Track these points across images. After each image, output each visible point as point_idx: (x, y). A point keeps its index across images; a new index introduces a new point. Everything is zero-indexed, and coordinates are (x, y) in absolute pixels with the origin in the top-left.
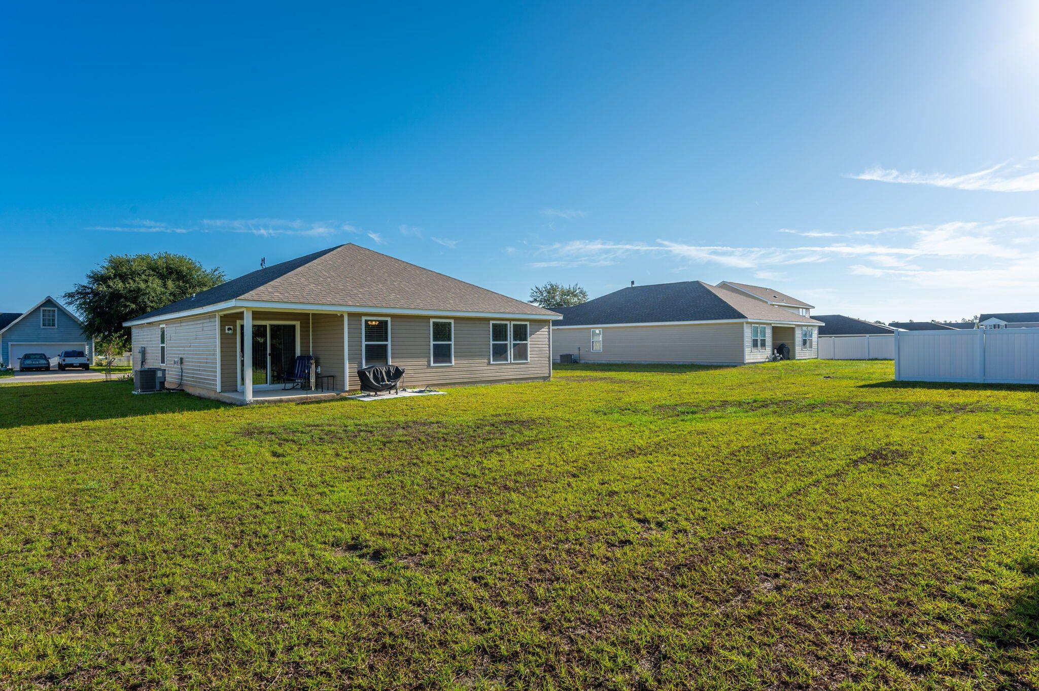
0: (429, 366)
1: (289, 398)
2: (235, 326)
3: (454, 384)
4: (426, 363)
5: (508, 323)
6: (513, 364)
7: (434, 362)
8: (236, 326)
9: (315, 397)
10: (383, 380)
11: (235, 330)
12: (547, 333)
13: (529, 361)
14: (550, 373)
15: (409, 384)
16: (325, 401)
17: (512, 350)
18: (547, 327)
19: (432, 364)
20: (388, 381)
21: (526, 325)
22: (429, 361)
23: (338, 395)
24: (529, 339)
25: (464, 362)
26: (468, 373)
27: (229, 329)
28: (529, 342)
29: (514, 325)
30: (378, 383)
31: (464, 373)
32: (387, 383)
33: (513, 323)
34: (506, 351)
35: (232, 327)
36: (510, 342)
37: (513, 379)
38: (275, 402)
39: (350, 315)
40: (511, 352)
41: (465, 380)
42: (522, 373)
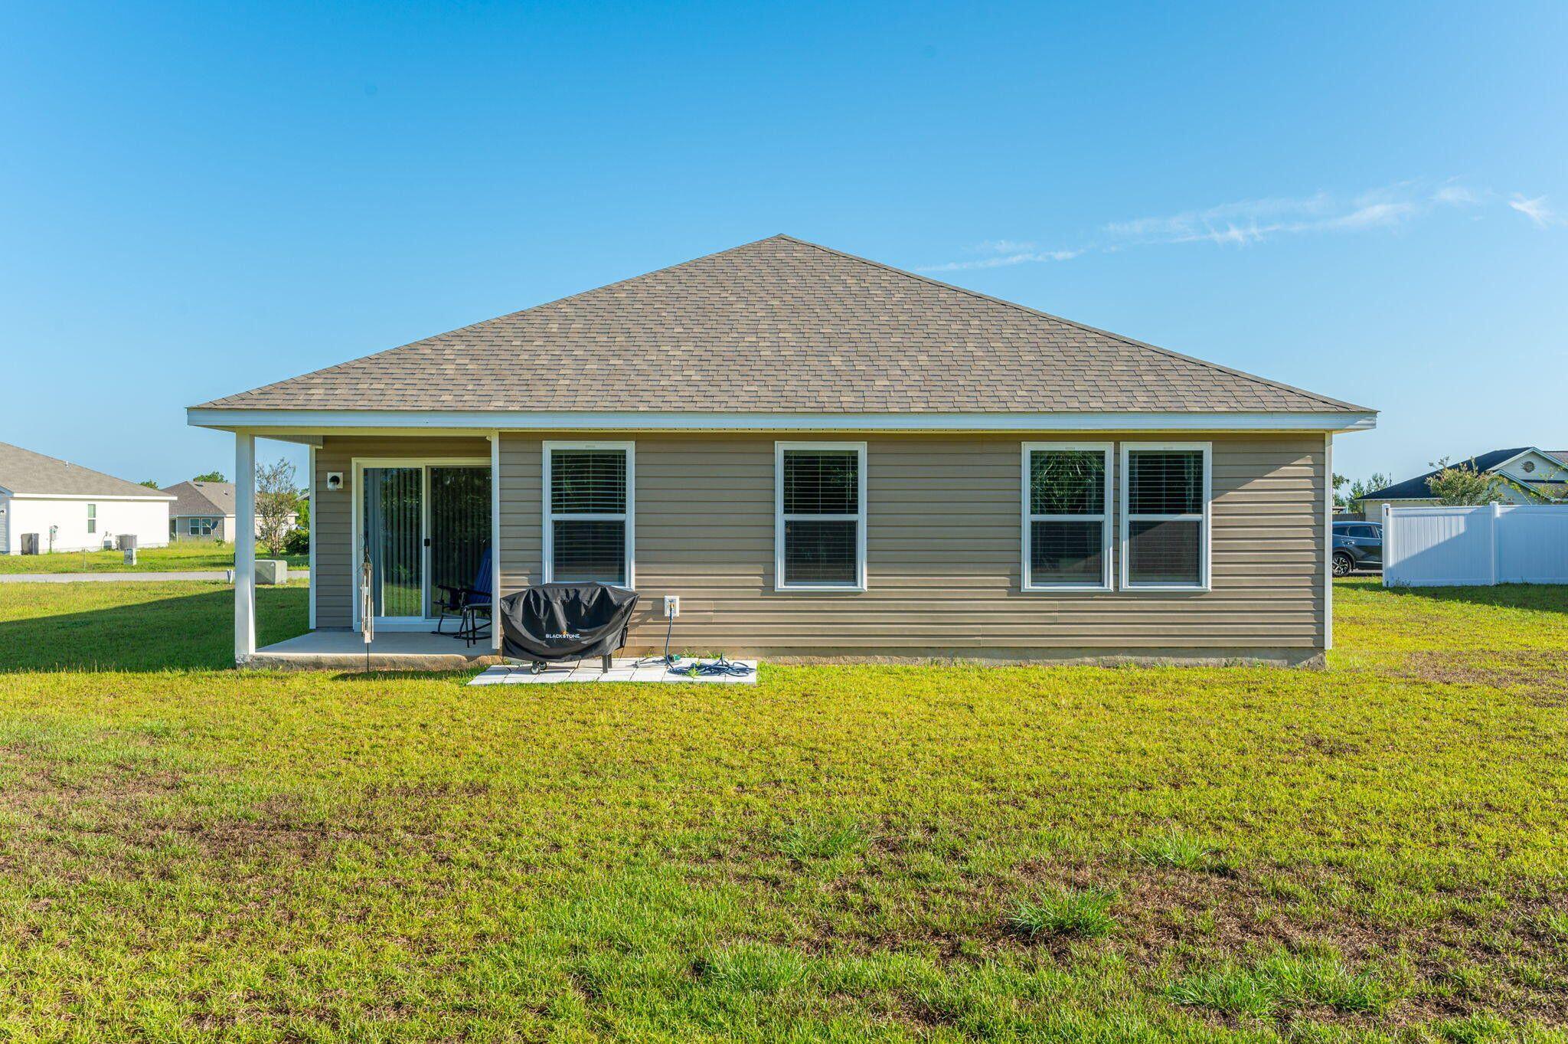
0: (769, 588)
1: (338, 660)
2: (348, 473)
3: (869, 651)
4: (759, 581)
5: (1108, 448)
6: (1130, 593)
7: (789, 578)
8: (350, 472)
9: (407, 662)
10: (554, 626)
11: (348, 482)
13: (1208, 583)
14: (1320, 636)
15: (684, 643)
16: (429, 675)
17: (1125, 545)
18: (1308, 460)
19: (780, 584)
20: (571, 630)
21: (1199, 456)
22: (770, 575)
23: (470, 659)
24: (1209, 506)
25: (904, 584)
26: (926, 618)
27: (335, 480)
28: (1208, 517)
29: (1134, 456)
30: (538, 634)
31: (908, 617)
32: (565, 635)
33: (1126, 448)
34: (1098, 550)
35: (340, 475)
36: (1116, 514)
37: (1131, 651)
38: (305, 665)
39: (506, 437)
41: (912, 643)
42: (1176, 629)
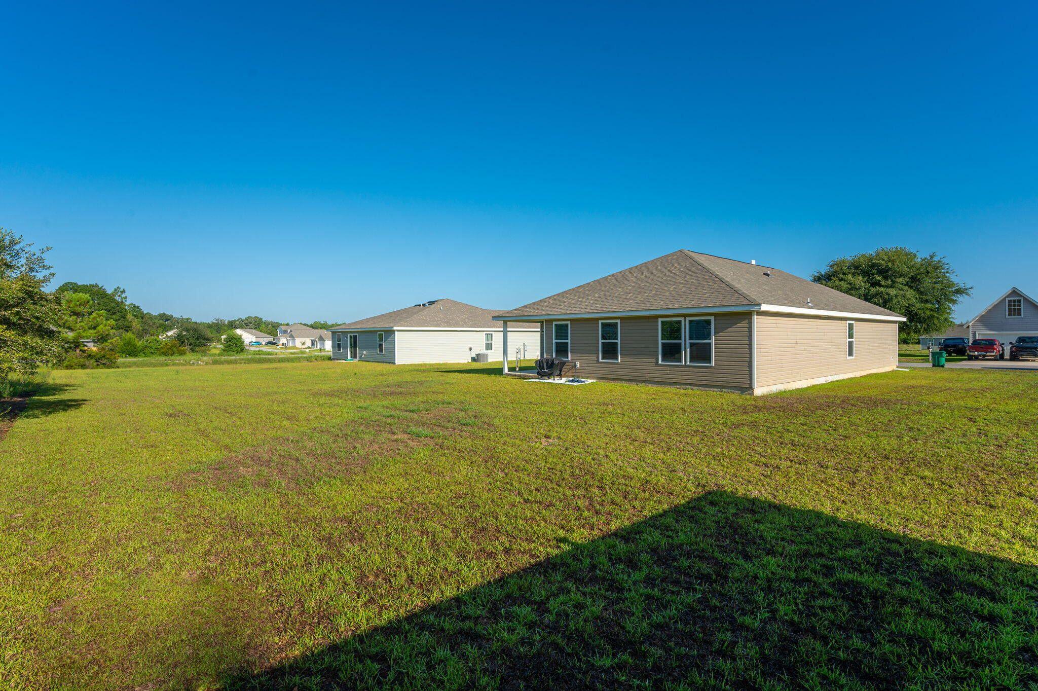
0: (598, 361)
3: (621, 380)
5: (682, 319)
6: (689, 366)
7: (603, 358)
12: (746, 329)
13: (713, 364)
14: (751, 383)
15: (582, 374)
17: (688, 350)
18: (747, 321)
19: (601, 360)
21: (710, 321)
22: (597, 357)
24: (713, 338)
25: (629, 360)
26: (635, 371)
28: (713, 341)
29: (691, 322)
31: (629, 370)
33: (688, 319)
34: (679, 352)
36: (685, 340)
37: (690, 384)
39: (547, 321)
40: (686, 355)
41: (632, 378)
42: (703, 378)
